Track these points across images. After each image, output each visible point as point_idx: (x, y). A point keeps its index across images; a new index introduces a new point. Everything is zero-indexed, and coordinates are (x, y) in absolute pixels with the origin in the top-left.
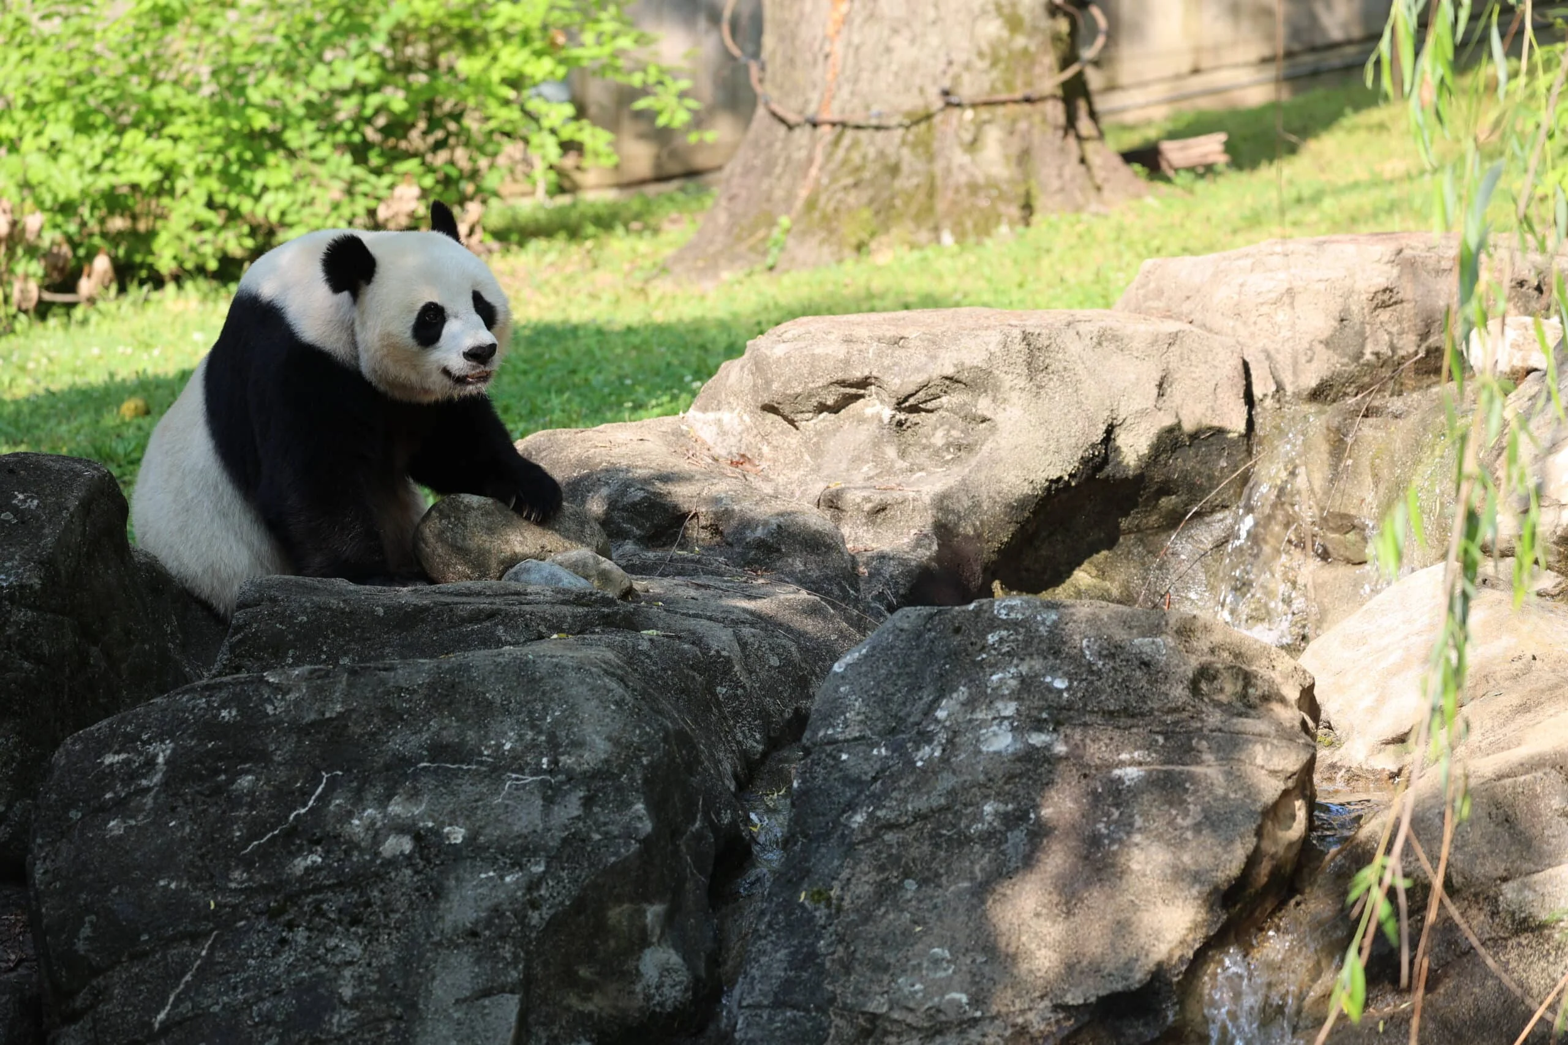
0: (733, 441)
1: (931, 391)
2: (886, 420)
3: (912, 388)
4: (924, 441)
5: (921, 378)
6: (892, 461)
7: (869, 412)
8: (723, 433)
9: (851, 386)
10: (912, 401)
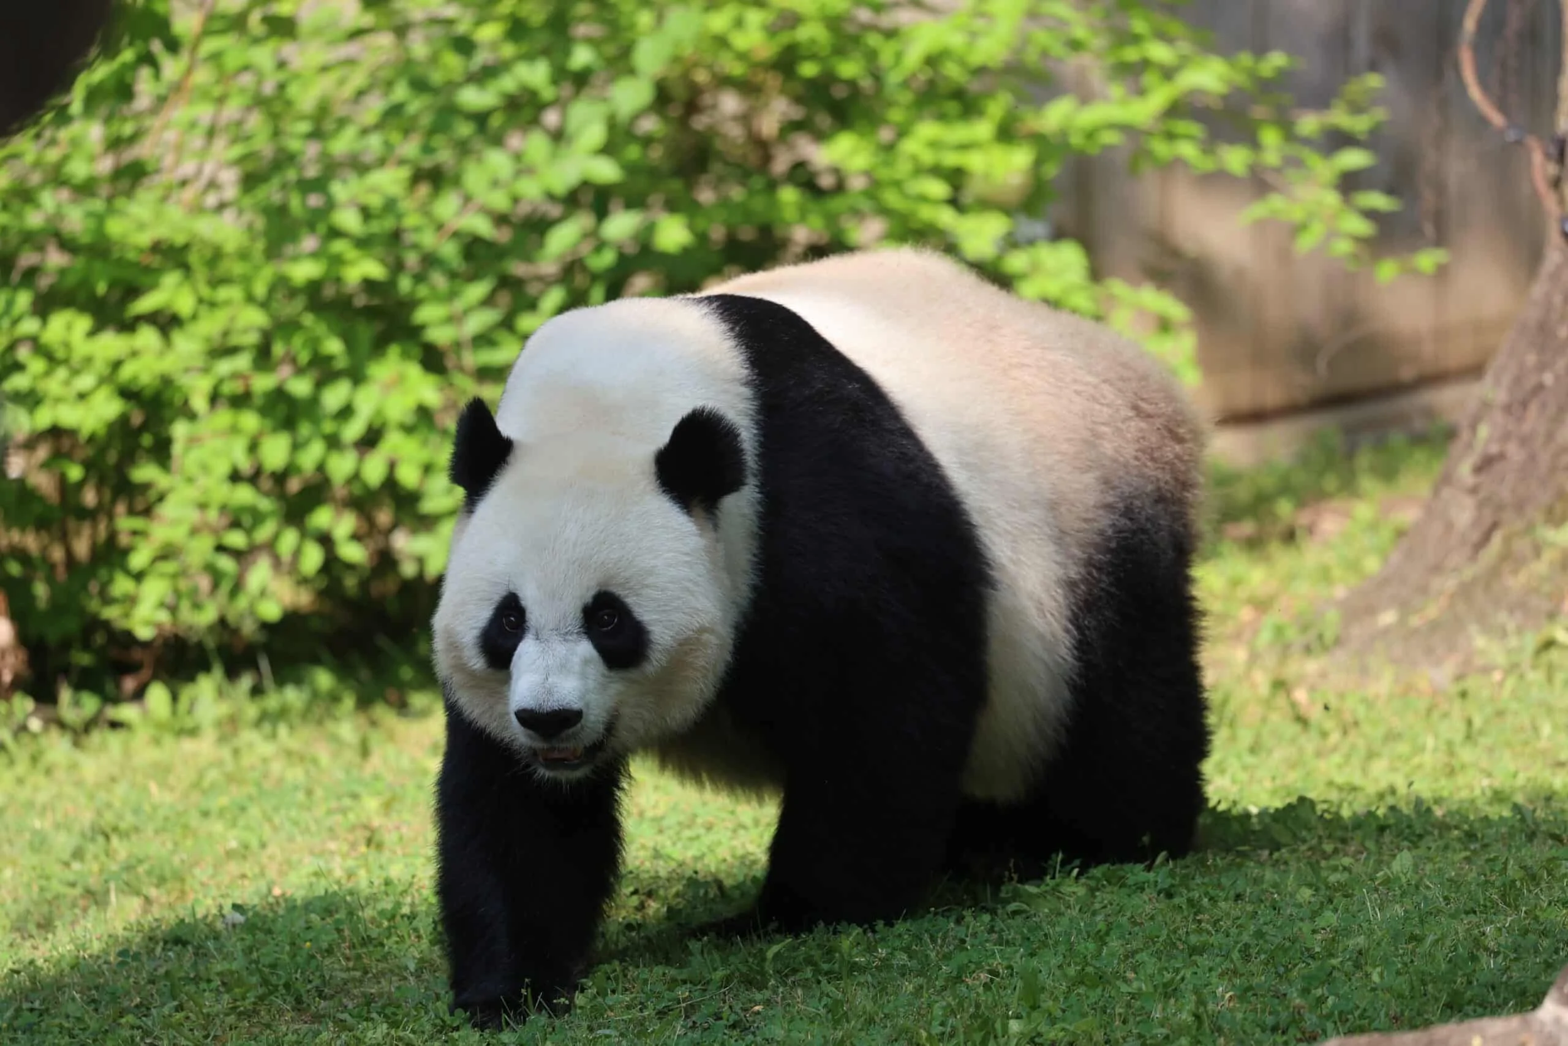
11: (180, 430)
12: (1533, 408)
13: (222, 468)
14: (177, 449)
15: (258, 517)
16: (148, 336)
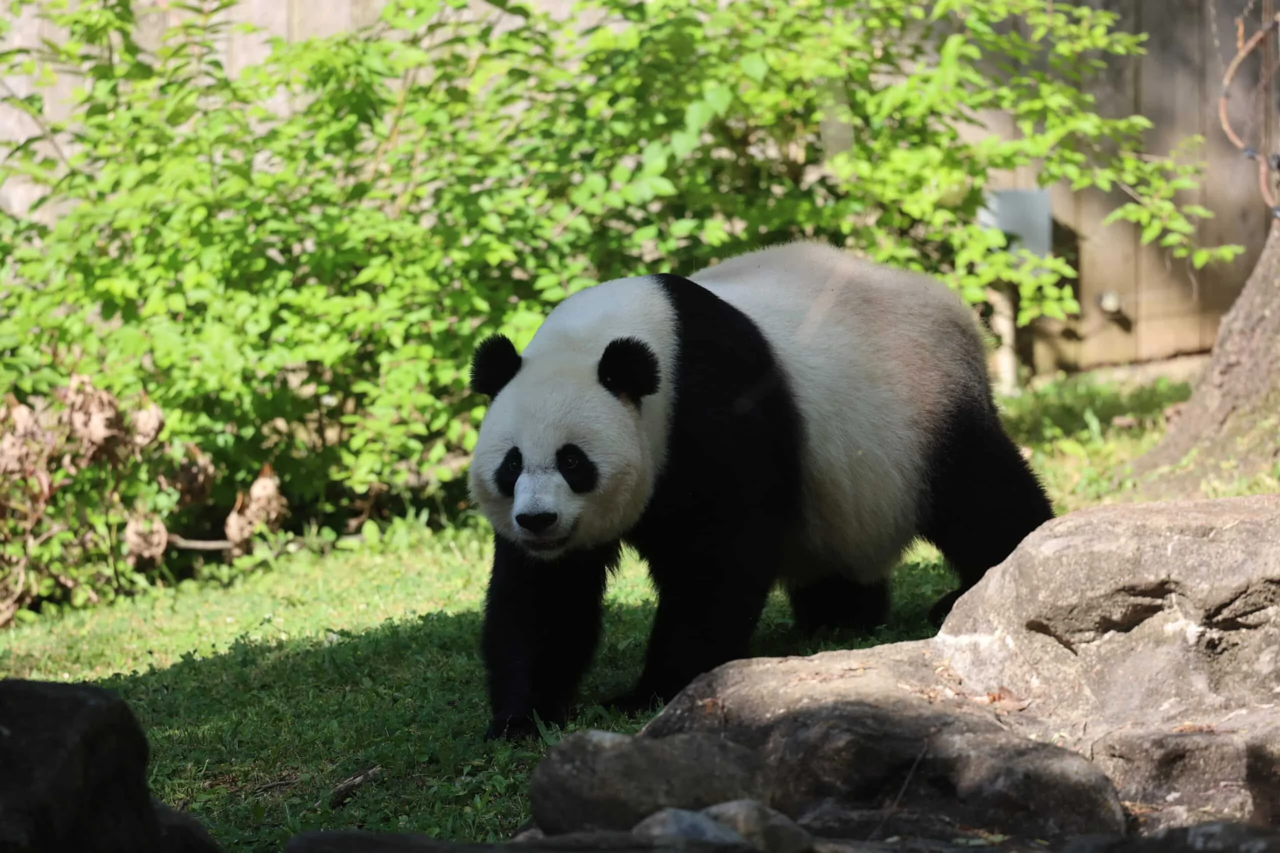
0: (992, 671)
1: (1252, 600)
2: (1192, 640)
3: (1225, 596)
4: (1245, 667)
5: (1236, 582)
6: (1201, 696)
7: (1170, 628)
8: (979, 662)
9: (1144, 593)
10: (1226, 613)
11: (384, 359)
12: (1259, 331)
13: (410, 383)
14: (383, 370)
15: (435, 415)
16: (363, 298)
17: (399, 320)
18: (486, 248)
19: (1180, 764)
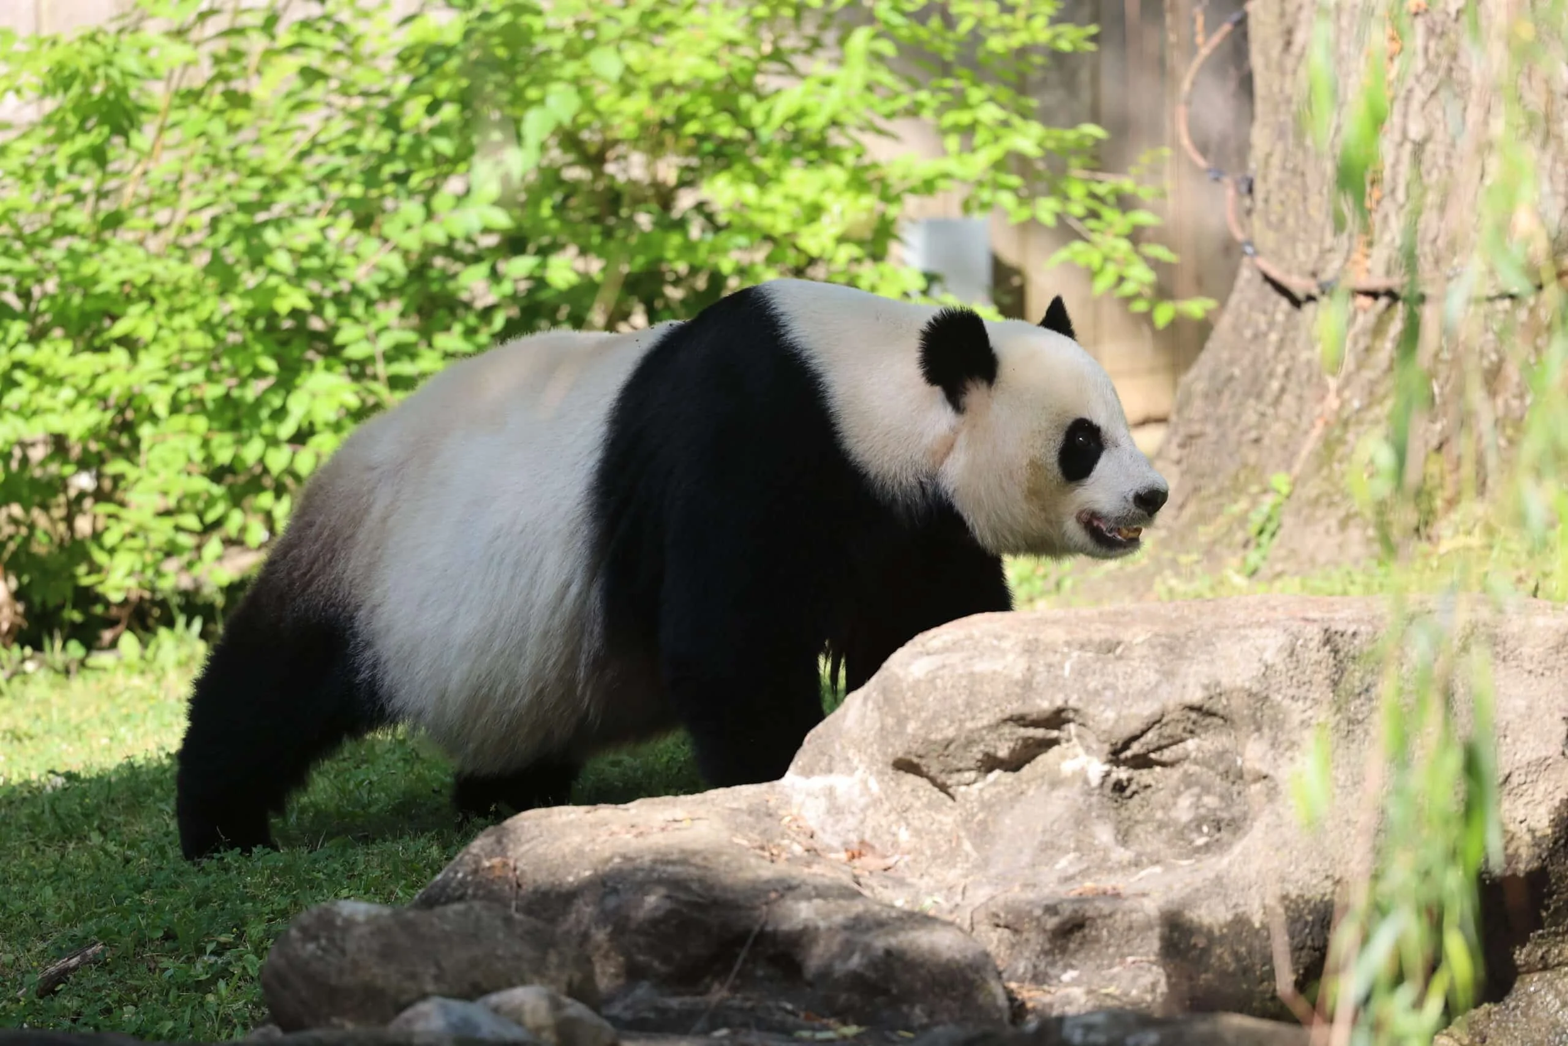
0: (851, 822)
1: (1167, 731)
2: (1095, 781)
3: (1135, 726)
4: (1159, 815)
5: (1147, 709)
6: (1106, 850)
7: (1068, 767)
8: (835, 810)
9: (1036, 724)
10: (1136, 748)
11: (146, 431)
12: (1227, 395)
13: (180, 462)
14: (144, 446)
15: (211, 502)
16: (119, 355)
17: (161, 382)
18: (274, 292)
19: (1078, 935)
